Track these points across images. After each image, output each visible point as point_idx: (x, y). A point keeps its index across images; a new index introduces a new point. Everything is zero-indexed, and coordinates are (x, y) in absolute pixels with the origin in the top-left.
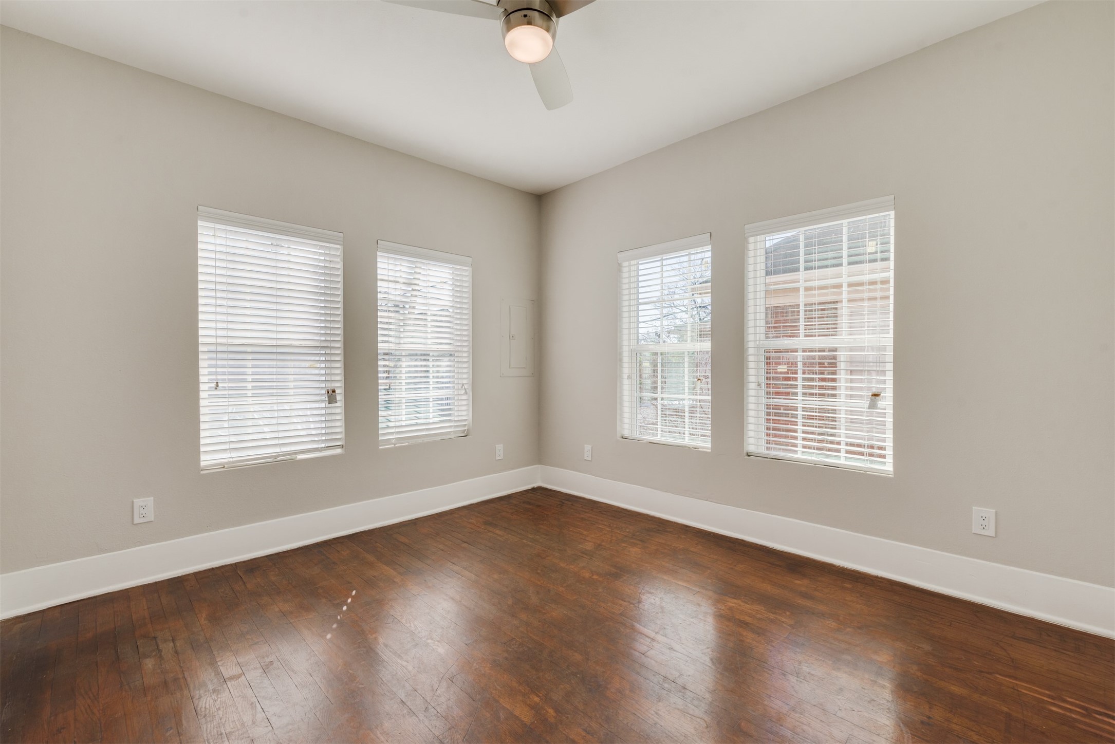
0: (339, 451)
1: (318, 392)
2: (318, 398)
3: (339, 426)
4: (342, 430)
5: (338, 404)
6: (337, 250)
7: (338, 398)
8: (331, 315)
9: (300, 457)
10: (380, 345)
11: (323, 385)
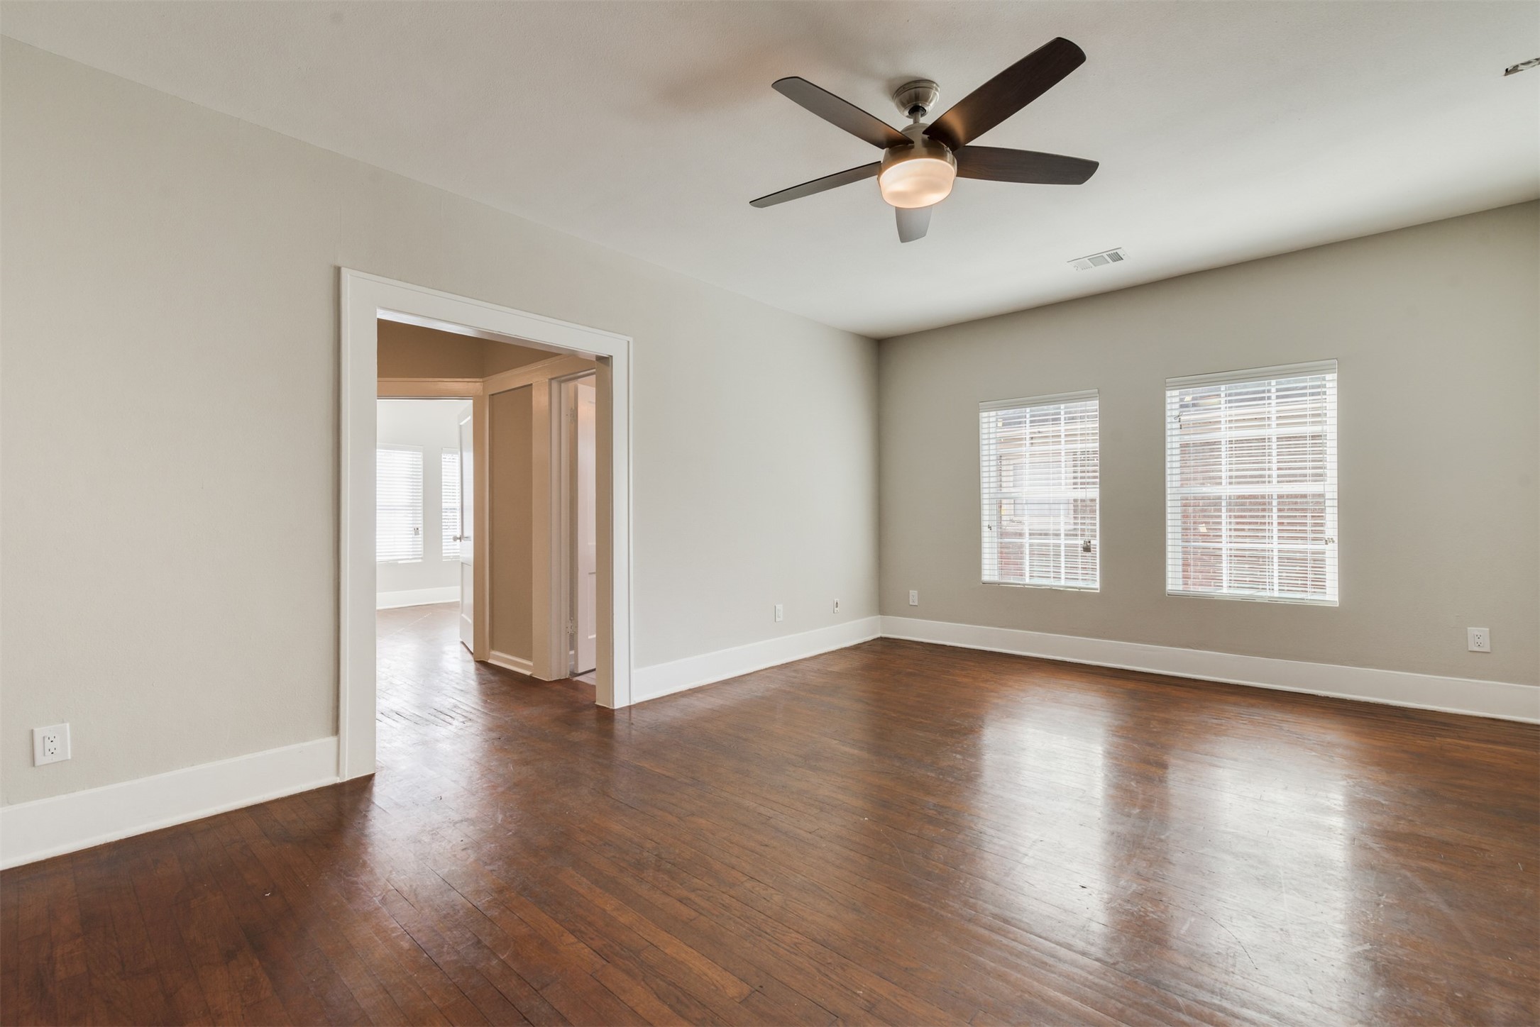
0: (420, 561)
1: (409, 529)
2: (409, 532)
3: (420, 548)
4: (422, 549)
5: (420, 536)
6: (420, 455)
7: (420, 532)
8: (415, 489)
9: (400, 562)
10: (443, 504)
11: (411, 526)
